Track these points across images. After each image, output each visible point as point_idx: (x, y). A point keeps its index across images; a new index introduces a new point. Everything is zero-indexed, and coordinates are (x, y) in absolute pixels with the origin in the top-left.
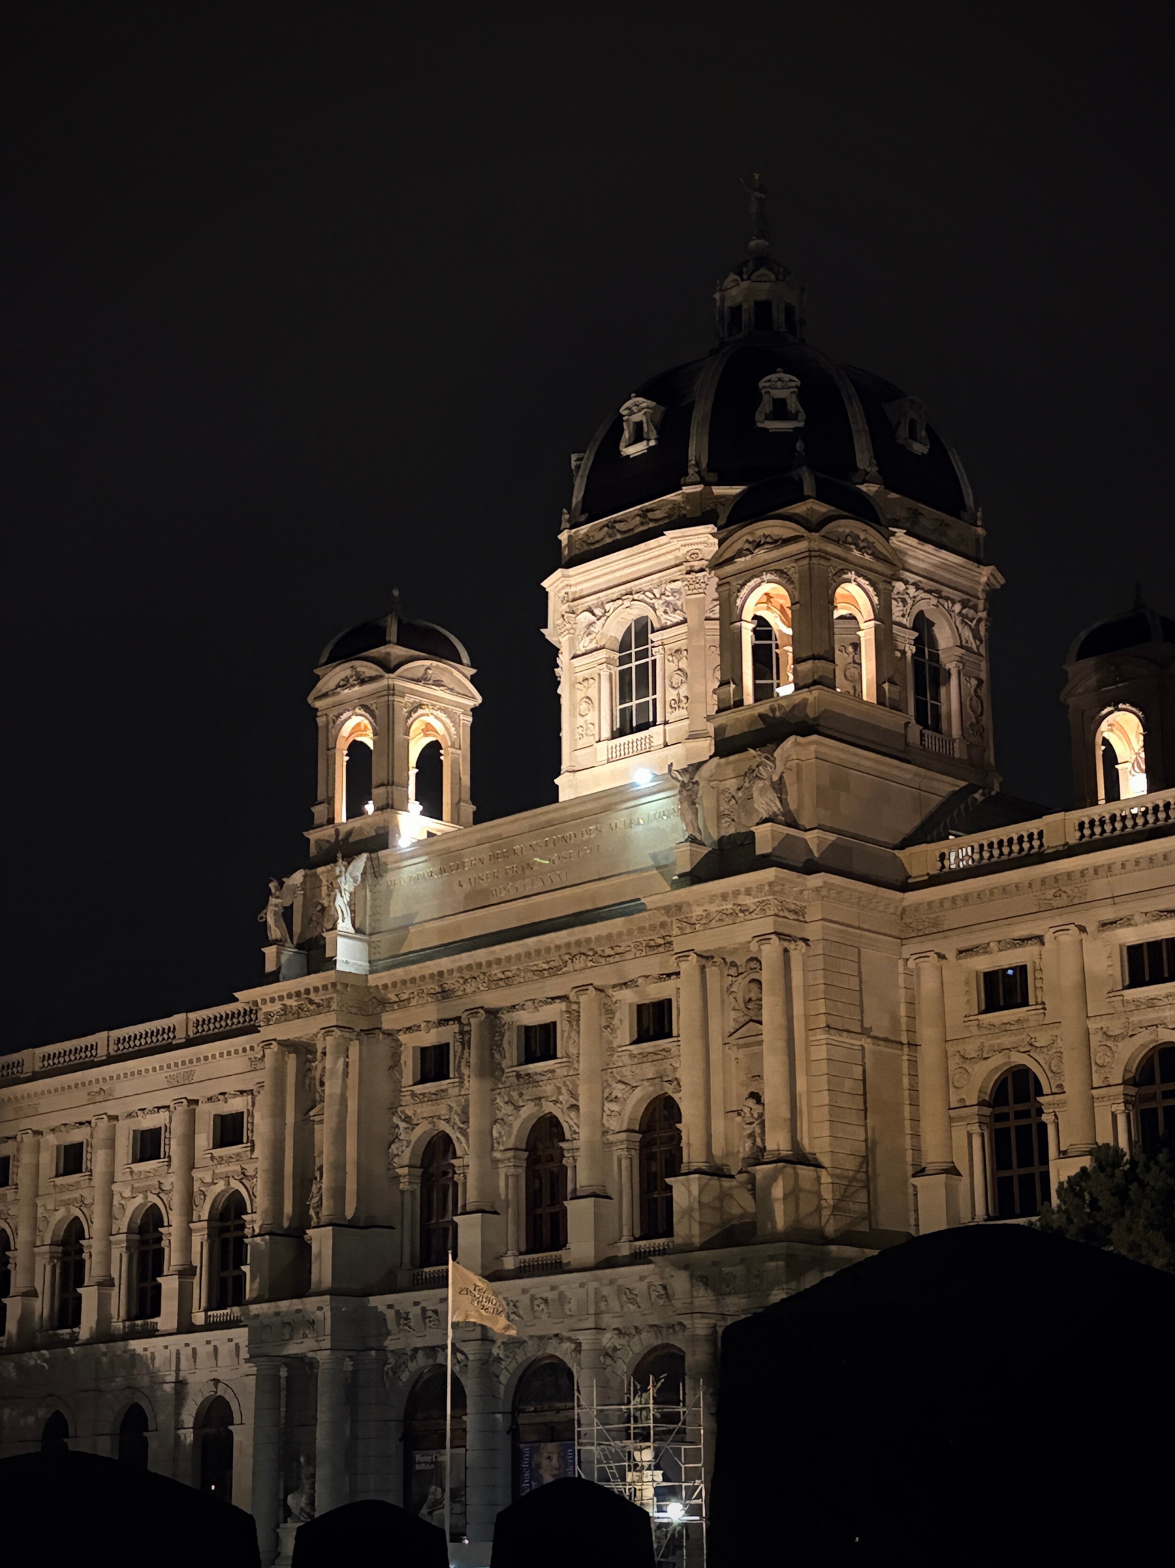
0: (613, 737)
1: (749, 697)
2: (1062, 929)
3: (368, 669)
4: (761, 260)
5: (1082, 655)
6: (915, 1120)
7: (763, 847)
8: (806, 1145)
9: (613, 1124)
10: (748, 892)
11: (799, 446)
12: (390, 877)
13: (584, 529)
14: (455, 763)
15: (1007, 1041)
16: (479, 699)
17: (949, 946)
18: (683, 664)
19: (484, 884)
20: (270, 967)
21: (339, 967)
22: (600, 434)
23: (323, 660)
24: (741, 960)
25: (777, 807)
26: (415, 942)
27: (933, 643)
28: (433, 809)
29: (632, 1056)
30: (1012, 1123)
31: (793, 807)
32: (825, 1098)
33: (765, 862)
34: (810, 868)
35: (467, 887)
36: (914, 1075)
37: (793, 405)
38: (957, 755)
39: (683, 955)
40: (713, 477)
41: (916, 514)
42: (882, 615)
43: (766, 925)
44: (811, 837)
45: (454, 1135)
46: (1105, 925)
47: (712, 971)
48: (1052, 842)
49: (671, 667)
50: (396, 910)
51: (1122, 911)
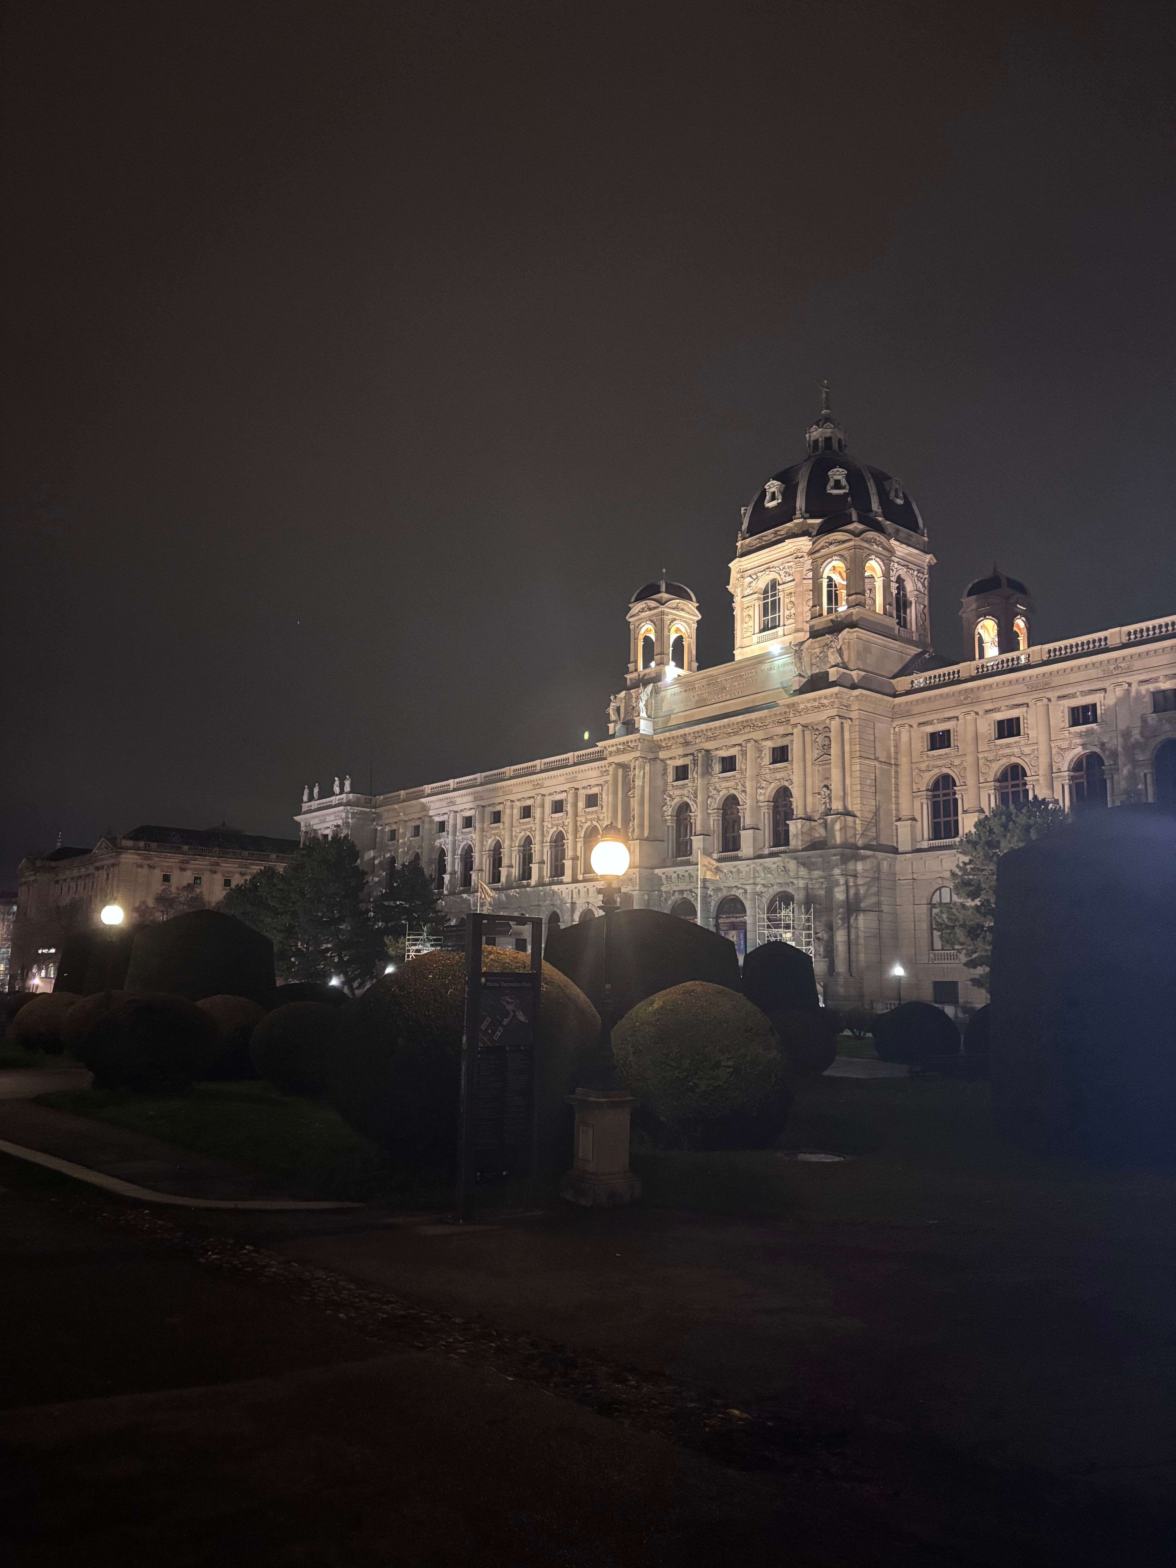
0: (760, 632)
1: (825, 613)
2: (968, 713)
3: (652, 604)
4: (827, 419)
5: (970, 594)
6: (897, 797)
7: (832, 678)
8: (850, 808)
9: (761, 798)
10: (826, 698)
11: (849, 499)
12: (663, 693)
13: (748, 540)
14: (689, 645)
15: (940, 763)
16: (700, 617)
17: (914, 722)
18: (793, 599)
19: (705, 696)
20: (611, 732)
21: (641, 732)
22: (756, 498)
23: (633, 600)
24: (820, 728)
25: (839, 660)
26: (673, 722)
27: (904, 589)
28: (680, 665)
29: (770, 769)
30: (941, 799)
31: (846, 660)
32: (859, 787)
33: (834, 684)
34: (854, 687)
35: (697, 698)
36: (896, 778)
37: (844, 482)
38: (914, 639)
39: (795, 726)
40: (807, 515)
41: (898, 531)
42: (886, 575)
43: (834, 712)
44: (854, 674)
45: (691, 803)
46: (987, 711)
47: (807, 732)
48: (964, 675)
49: (787, 600)
50: (665, 708)
51: (997, 705)
